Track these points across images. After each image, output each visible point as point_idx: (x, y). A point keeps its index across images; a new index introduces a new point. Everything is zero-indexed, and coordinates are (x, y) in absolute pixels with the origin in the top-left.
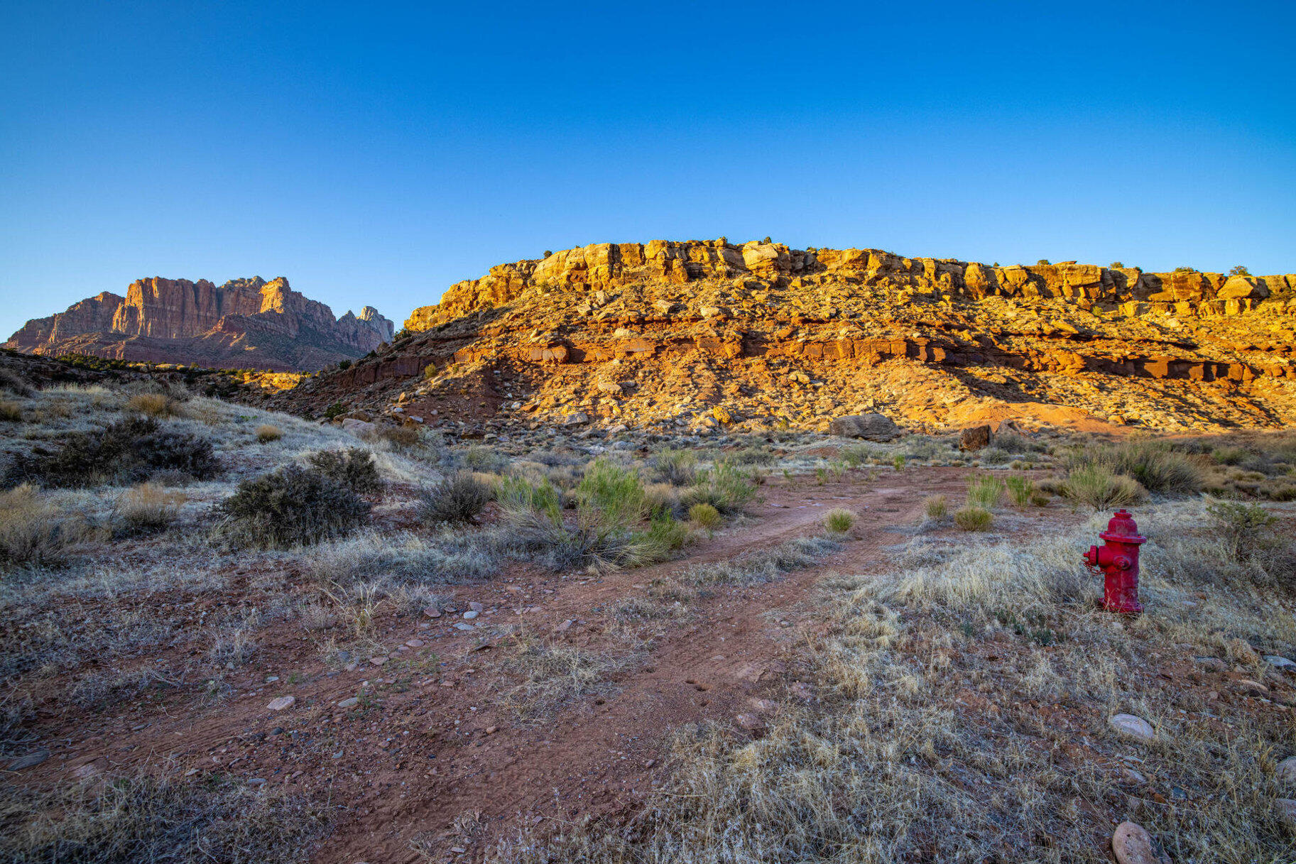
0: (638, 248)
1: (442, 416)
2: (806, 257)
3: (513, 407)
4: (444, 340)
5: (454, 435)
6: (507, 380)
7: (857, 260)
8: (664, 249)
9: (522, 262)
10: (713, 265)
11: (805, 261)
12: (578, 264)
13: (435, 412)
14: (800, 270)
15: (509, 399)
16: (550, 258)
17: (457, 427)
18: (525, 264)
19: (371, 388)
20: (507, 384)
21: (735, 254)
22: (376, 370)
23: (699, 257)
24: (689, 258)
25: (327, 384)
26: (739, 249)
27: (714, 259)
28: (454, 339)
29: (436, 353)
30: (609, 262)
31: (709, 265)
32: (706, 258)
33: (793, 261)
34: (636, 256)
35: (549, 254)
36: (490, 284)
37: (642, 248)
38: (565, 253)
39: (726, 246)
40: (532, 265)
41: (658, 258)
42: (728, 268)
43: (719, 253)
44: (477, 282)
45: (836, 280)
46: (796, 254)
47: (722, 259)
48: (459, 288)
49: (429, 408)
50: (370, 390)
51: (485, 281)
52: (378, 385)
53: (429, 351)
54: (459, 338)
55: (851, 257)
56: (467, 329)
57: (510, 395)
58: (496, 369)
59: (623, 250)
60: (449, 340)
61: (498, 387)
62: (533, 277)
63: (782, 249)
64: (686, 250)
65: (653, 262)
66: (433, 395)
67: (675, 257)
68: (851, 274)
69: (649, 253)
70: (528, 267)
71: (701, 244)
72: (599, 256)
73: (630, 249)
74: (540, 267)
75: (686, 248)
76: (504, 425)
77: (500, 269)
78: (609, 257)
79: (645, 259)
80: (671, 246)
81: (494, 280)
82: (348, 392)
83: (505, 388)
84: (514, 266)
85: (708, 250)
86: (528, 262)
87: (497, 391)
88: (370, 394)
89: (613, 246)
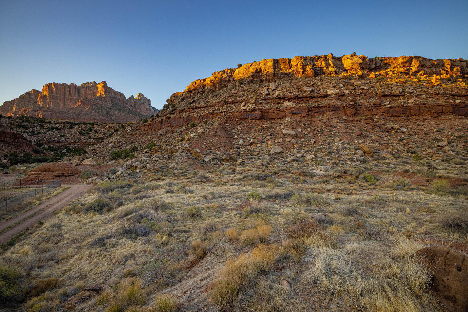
0: (288, 61)
1: (207, 149)
2: (376, 62)
3: (240, 143)
4: (193, 109)
5: (217, 159)
6: (233, 129)
7: (405, 62)
8: (302, 60)
9: (228, 70)
10: (327, 68)
11: (376, 64)
12: (257, 70)
13: (204, 146)
14: (373, 69)
15: (236, 138)
16: (241, 68)
17: (217, 154)
18: (229, 71)
19: (160, 132)
20: (233, 131)
21: (338, 62)
22: (161, 123)
23: (320, 64)
24: (314, 65)
25: (137, 130)
26: (340, 59)
27: (328, 65)
28: (199, 108)
29: (192, 115)
30: (273, 68)
31: (325, 68)
32: (324, 64)
33: (370, 64)
34: (287, 65)
35: (240, 66)
36: (211, 81)
37: (290, 60)
38: (250, 65)
39: (333, 58)
40: (232, 71)
41: (299, 65)
42: (336, 69)
43: (330, 62)
44: (205, 80)
45: (394, 74)
46: (371, 60)
47: (332, 64)
48: (196, 83)
49: (201, 144)
50: (160, 133)
51: (209, 79)
52: (163, 130)
53: (187, 115)
54: (201, 108)
55: (403, 61)
56: (205, 103)
57: (236, 137)
58: (227, 123)
59: (280, 62)
60: (196, 108)
61: (230, 133)
62: (233, 77)
63: (364, 58)
64: (313, 60)
65: (296, 67)
66: (200, 137)
67: (308, 65)
68: (402, 69)
69: (293, 63)
70: (231, 72)
71: (320, 57)
72: (268, 65)
73: (284, 60)
74: (237, 72)
75: (313, 59)
76: (239, 153)
77: (217, 74)
78: (273, 66)
79: (291, 66)
80: (305, 59)
81: (214, 78)
82: (148, 134)
83: (233, 133)
84: (224, 71)
85: (324, 60)
86: (231, 69)
87: (230, 134)
88: (161, 135)
89: (275, 60)
